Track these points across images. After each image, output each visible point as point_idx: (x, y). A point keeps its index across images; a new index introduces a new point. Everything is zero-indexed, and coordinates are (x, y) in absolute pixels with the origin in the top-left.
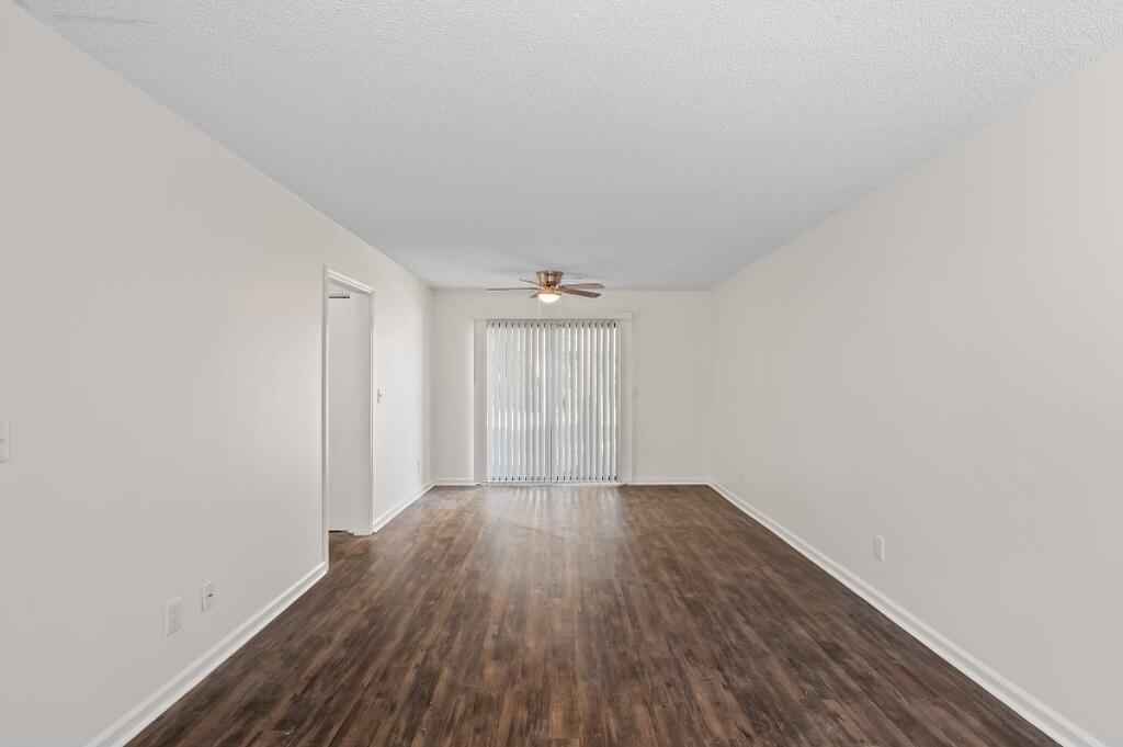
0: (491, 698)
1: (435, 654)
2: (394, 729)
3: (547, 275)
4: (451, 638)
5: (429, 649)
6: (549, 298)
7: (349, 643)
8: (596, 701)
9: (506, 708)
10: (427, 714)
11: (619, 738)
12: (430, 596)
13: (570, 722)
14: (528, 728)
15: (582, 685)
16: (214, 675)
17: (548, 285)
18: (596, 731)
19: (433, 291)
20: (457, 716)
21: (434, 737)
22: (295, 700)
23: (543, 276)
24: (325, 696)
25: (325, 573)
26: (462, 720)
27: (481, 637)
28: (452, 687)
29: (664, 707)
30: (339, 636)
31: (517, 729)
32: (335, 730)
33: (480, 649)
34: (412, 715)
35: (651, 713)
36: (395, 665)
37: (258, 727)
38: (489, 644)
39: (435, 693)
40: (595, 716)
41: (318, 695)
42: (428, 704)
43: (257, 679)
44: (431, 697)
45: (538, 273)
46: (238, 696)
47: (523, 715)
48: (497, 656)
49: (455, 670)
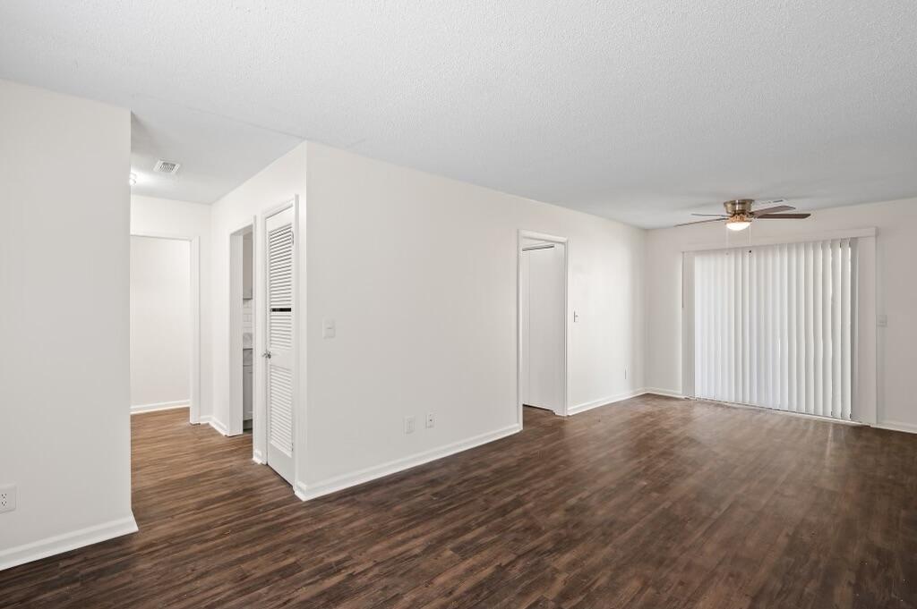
0: (540, 529)
1: (534, 494)
2: (476, 519)
3: (734, 204)
4: (552, 489)
5: (534, 490)
6: (737, 226)
7: (496, 472)
8: (607, 562)
9: (541, 538)
10: (500, 519)
11: (597, 589)
12: (564, 462)
13: (573, 564)
14: (544, 553)
15: (608, 549)
16: (431, 463)
17: (735, 214)
18: (586, 577)
19: (646, 231)
20: (513, 528)
21: (490, 531)
22: (449, 487)
23: (729, 206)
24: (463, 490)
25: (518, 431)
26: (513, 531)
27: (572, 496)
28: (525, 514)
29: (658, 593)
30: (495, 466)
31: (537, 550)
32: (452, 507)
33: (564, 501)
34: (491, 517)
35: (641, 591)
36: (508, 490)
37: (427, 491)
38: (573, 501)
39: (512, 513)
40: (595, 570)
41: (461, 489)
42: (504, 515)
43: (444, 471)
44: (509, 512)
45: (725, 204)
46: (430, 476)
47: (549, 546)
48: (570, 510)
49: (536, 506)
